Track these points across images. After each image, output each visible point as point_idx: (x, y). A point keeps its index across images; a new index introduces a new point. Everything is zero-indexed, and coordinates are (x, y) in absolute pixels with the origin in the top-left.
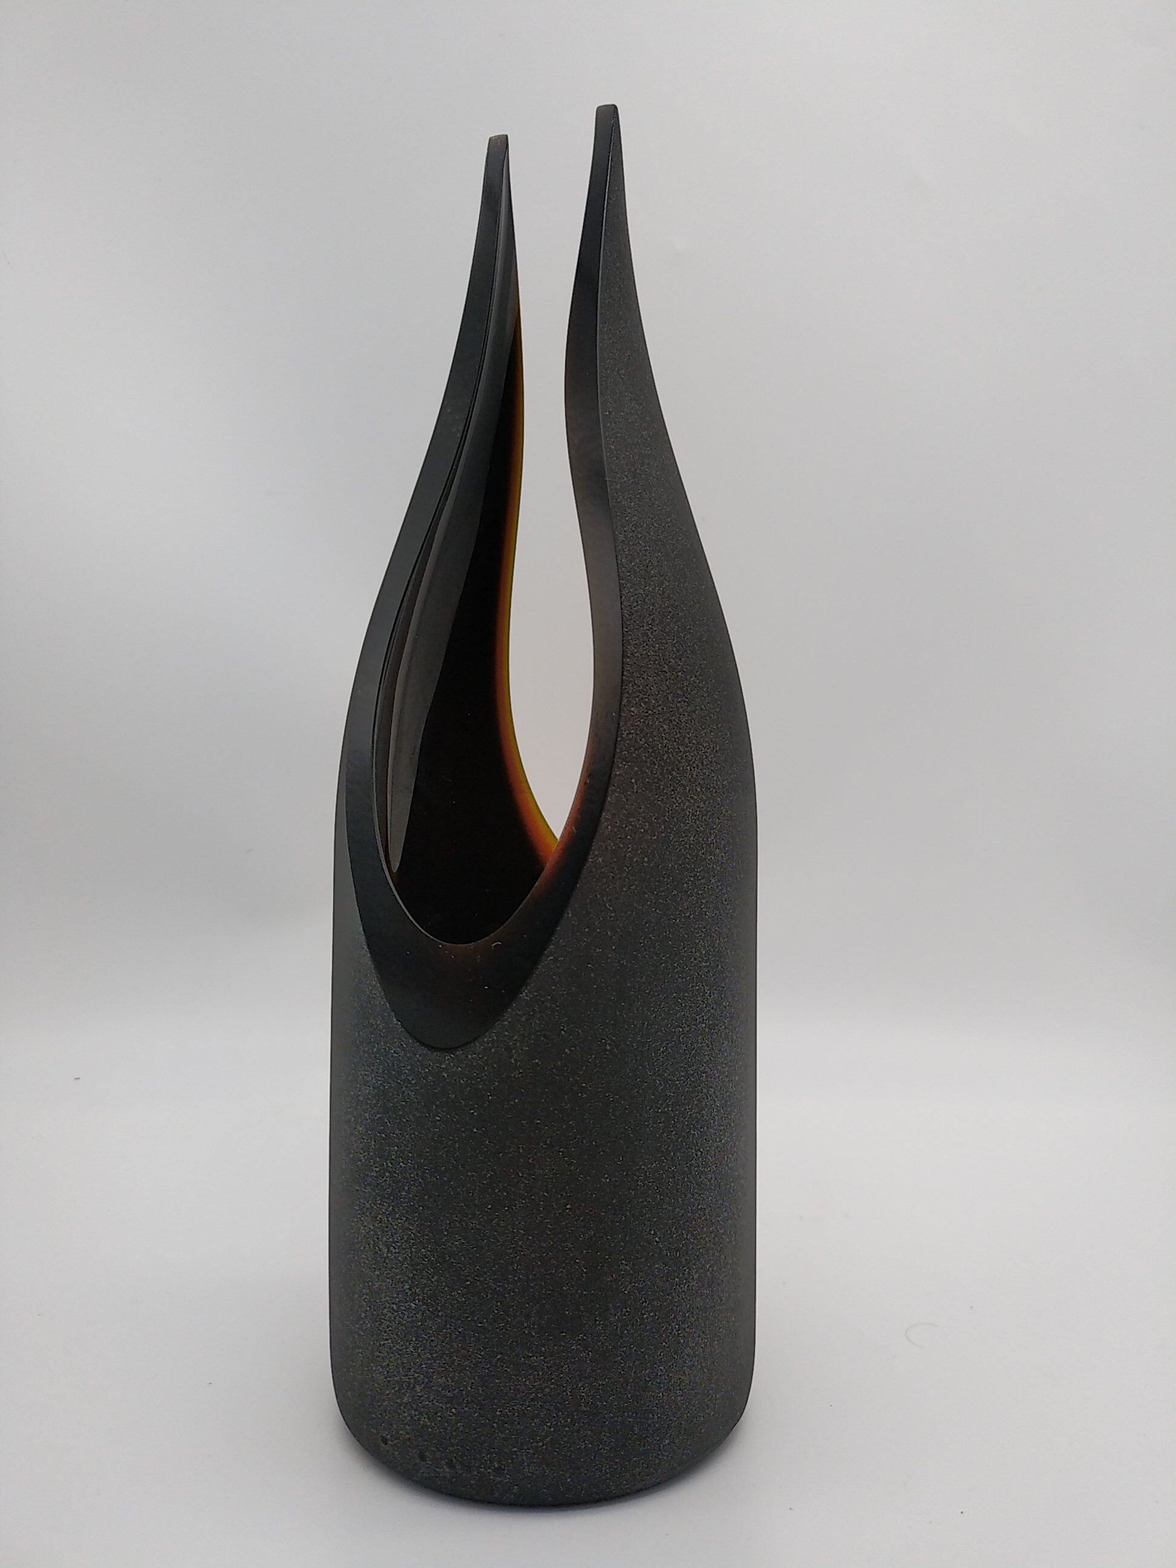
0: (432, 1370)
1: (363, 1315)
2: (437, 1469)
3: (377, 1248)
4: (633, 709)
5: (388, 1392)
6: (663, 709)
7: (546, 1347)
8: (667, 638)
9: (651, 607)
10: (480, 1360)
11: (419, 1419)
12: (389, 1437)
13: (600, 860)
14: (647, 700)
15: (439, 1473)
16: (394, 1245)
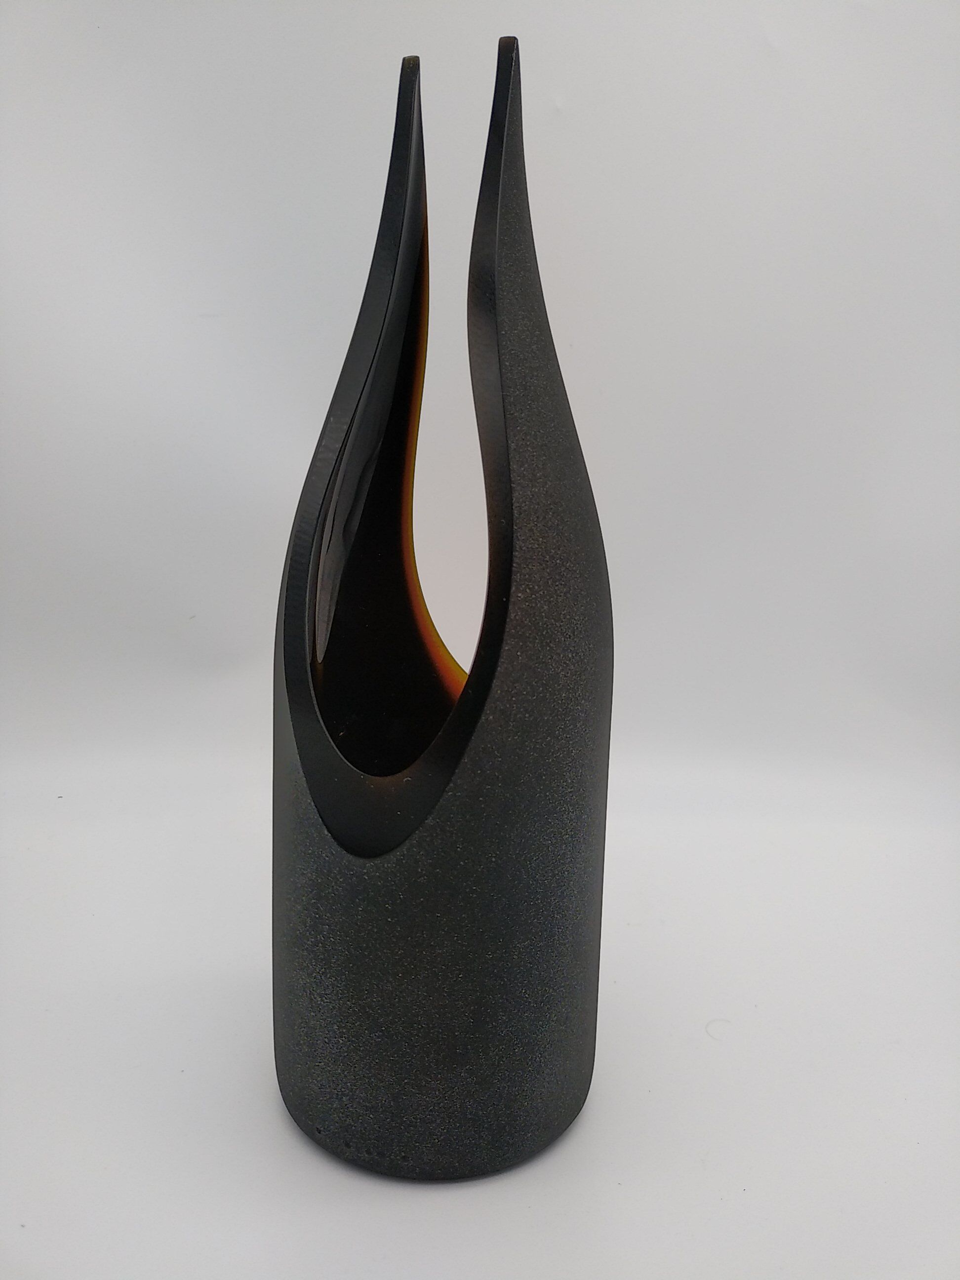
0: (355, 1087)
1: (302, 1042)
2: (359, 1155)
3: (312, 996)
4: (520, 595)
5: (322, 1099)
6: (544, 593)
7: (442, 1075)
8: (549, 531)
9: (536, 507)
10: (392, 1083)
11: (345, 1121)
12: (322, 1129)
13: (491, 717)
14: (531, 586)
15: (360, 1157)
16: (326, 996)
